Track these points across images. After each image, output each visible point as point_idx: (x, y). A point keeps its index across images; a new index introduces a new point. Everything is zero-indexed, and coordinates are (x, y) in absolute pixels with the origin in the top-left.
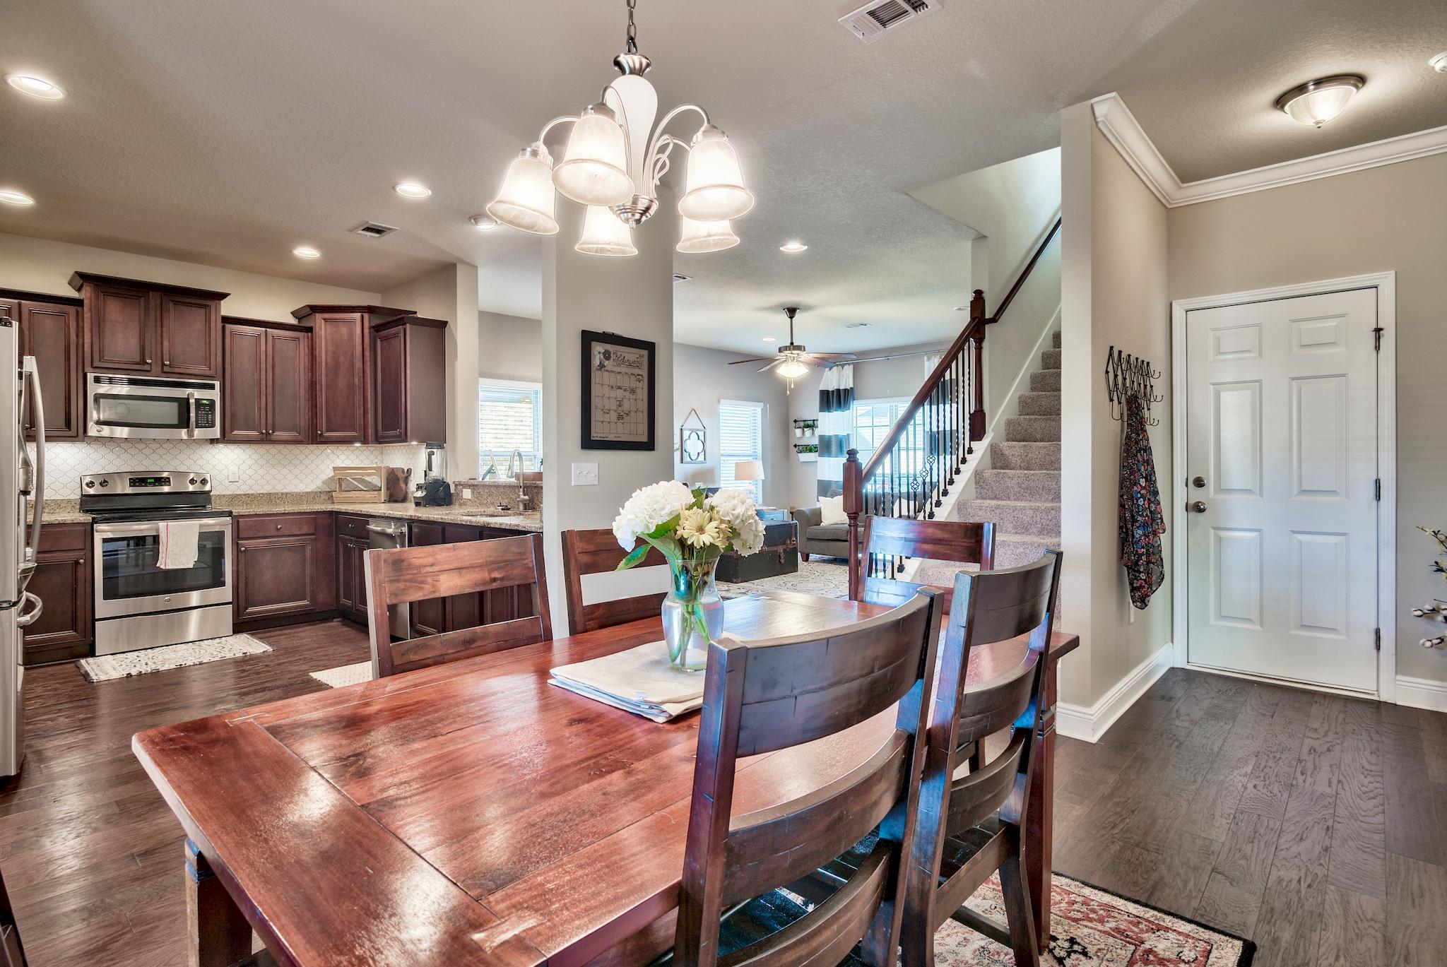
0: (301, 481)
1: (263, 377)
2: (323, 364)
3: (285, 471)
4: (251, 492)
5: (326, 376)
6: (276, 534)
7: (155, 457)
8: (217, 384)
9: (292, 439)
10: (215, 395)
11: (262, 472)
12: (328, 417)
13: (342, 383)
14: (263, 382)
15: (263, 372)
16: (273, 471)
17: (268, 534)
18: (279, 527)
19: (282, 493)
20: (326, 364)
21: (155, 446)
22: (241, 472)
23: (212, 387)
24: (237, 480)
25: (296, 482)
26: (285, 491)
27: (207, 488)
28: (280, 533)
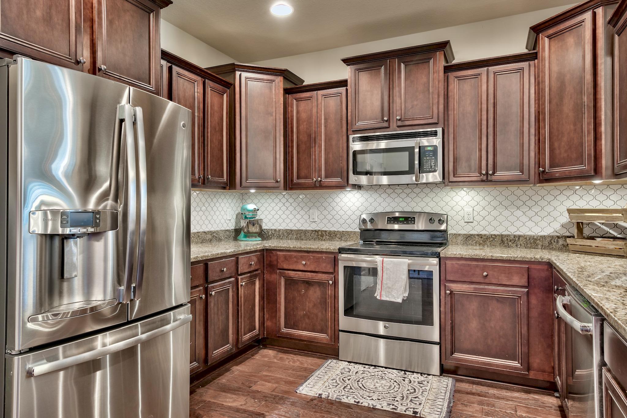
0: (536, 224)
1: (484, 117)
2: (547, 89)
3: (519, 213)
4: (484, 233)
5: (550, 102)
6: (482, 280)
7: (408, 200)
8: (440, 130)
9: (515, 178)
10: (437, 141)
11: (495, 213)
12: (552, 150)
13: (568, 107)
14: (484, 122)
15: (484, 113)
16: (506, 213)
17: (474, 280)
18: (485, 274)
19: (515, 236)
20: (550, 89)
21: (408, 191)
22: (475, 213)
23: (435, 134)
24: (471, 220)
25: (530, 224)
26: (518, 233)
27: (443, 227)
28: (487, 281)
